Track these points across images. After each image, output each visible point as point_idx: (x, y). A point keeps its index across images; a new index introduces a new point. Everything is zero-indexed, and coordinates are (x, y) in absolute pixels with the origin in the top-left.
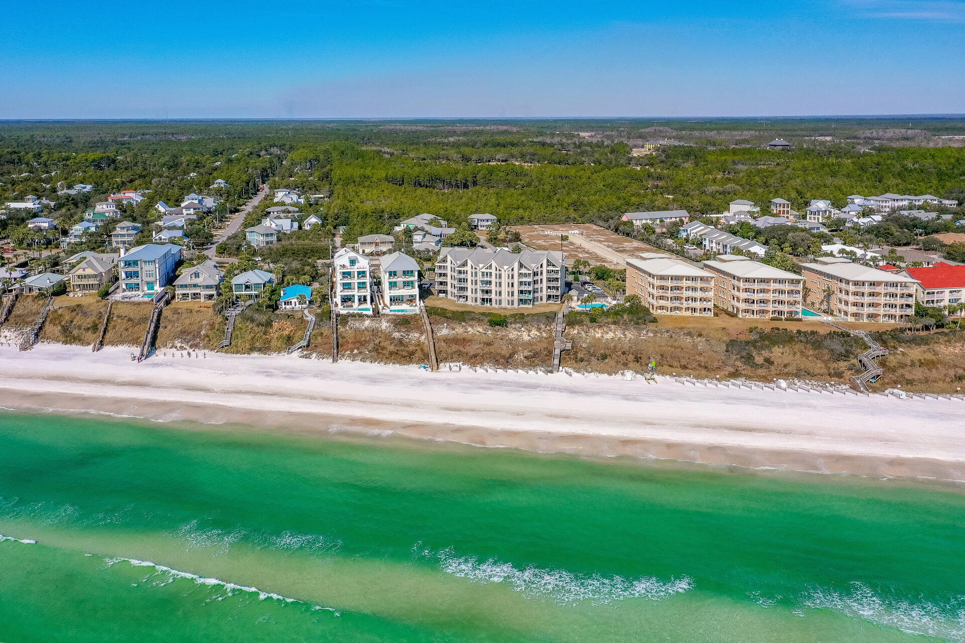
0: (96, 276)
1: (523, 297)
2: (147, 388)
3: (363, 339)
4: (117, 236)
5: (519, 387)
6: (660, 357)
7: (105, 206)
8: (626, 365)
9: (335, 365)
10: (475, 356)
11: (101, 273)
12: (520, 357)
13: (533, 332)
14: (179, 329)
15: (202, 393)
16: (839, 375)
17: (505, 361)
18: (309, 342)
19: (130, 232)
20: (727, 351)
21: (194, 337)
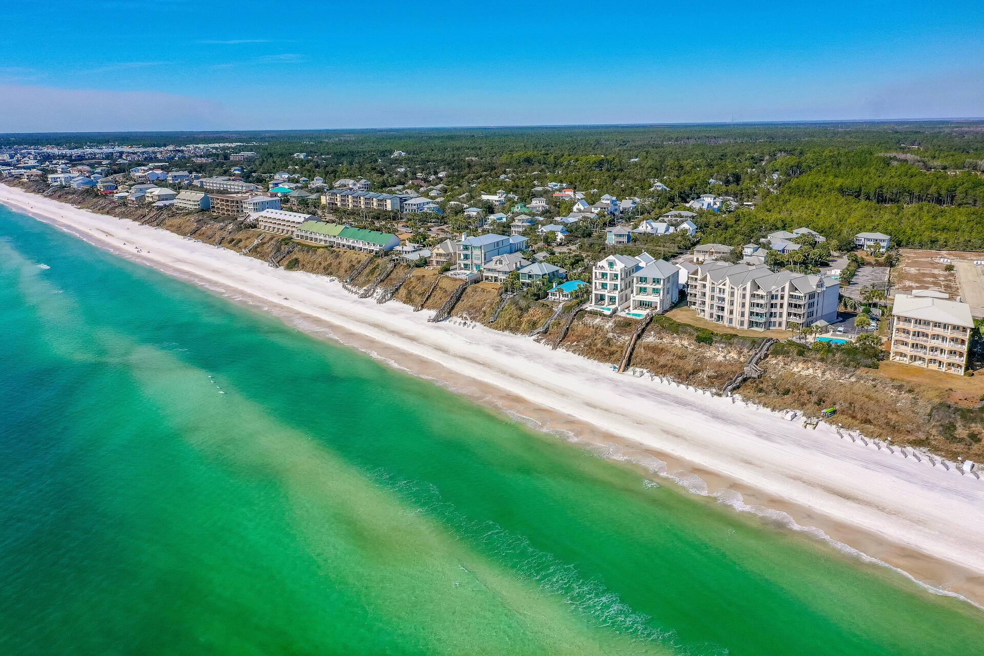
0: (445, 255)
1: (755, 319)
3: (586, 334)
4: (514, 226)
5: (673, 401)
6: (847, 405)
7: (538, 202)
8: (802, 405)
9: (554, 351)
10: (664, 366)
11: (451, 253)
12: (703, 375)
13: (732, 354)
14: (469, 303)
17: (686, 376)
18: (548, 328)
19: (525, 224)
20: (930, 415)
21: (476, 311)
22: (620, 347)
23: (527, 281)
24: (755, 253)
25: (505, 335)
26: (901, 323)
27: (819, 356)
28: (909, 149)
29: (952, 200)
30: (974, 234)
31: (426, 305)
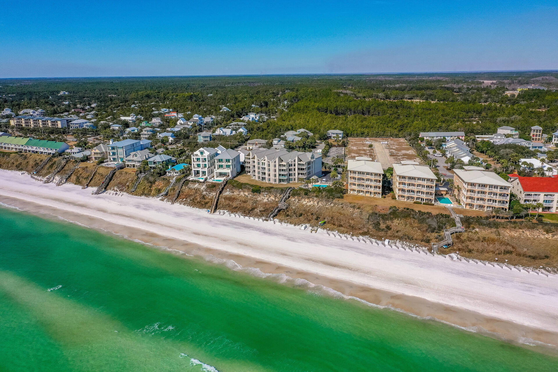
0: (100, 153)
1: (281, 178)
2: (84, 208)
3: (191, 193)
4: (143, 134)
6: (331, 218)
7: (156, 120)
8: (309, 221)
9: (172, 206)
10: (236, 208)
11: (104, 152)
12: (257, 210)
13: (271, 198)
14: (118, 182)
15: (102, 213)
16: (428, 241)
17: (248, 212)
18: (167, 193)
19: (149, 133)
20: (368, 219)
21: (123, 186)
22: (210, 199)
23: (153, 166)
24: (279, 143)
25: (142, 199)
26: (352, 174)
27: (315, 194)
28: (347, 88)
29: (369, 113)
30: (380, 129)
31: (90, 184)
